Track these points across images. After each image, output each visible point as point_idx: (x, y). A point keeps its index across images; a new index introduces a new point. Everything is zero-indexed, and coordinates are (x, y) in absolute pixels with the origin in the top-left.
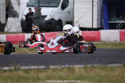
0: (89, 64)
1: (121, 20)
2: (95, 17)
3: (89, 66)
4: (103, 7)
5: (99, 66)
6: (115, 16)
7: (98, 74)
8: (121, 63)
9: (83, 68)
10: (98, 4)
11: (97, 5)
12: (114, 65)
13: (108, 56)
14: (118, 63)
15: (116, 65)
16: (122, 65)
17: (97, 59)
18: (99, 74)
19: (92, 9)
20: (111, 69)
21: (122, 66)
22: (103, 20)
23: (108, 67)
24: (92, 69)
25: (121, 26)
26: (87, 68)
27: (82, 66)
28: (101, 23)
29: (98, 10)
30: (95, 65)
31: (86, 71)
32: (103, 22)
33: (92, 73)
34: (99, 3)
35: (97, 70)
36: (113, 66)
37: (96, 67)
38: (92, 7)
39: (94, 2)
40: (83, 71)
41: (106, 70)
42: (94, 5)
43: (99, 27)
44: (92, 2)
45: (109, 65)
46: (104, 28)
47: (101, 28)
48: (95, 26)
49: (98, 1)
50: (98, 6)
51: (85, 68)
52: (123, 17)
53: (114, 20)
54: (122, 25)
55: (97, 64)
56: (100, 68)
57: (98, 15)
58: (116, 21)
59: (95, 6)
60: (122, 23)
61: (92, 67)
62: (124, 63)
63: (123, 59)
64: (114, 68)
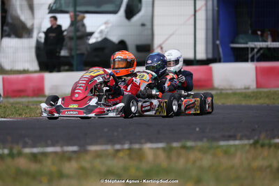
0: (177, 140)
1: (258, 41)
2: (201, 35)
3: (175, 145)
4: (218, 11)
5: (199, 144)
7: (194, 162)
8: (249, 139)
9: (164, 149)
11: (204, 8)
12: (231, 143)
14: (241, 139)
15: (237, 142)
16: (251, 141)
17: (198, 129)
18: (198, 164)
19: (193, 18)
20: (226, 152)
21: (251, 145)
22: (218, 42)
23: (219, 147)
24: (183, 151)
25: (259, 55)
26: (171, 149)
27: (161, 145)
28: (215, 47)
29: (207, 20)
30: (189, 144)
31: (169, 157)
32: (218, 45)
33: (182, 161)
34: (210, 3)
35: (193, 156)
36: (231, 145)
37: (191, 148)
38: (193, 12)
39: (198, 2)
40: (162, 155)
41: (214, 155)
42: (197, 8)
43: (210, 56)
44: (193, 2)
45: (222, 143)
46: (222, 60)
47: (215, 59)
48: (201, 55)
50: (207, 10)
51: (168, 151)
52: (262, 35)
53: (242, 41)
54: (262, 52)
55: (195, 140)
56: (201, 150)
57: (207, 30)
58: (247, 43)
59: (200, 9)
60: (261, 49)
61: (184, 147)
62: (256, 138)
63: (253, 130)
64: (233, 150)
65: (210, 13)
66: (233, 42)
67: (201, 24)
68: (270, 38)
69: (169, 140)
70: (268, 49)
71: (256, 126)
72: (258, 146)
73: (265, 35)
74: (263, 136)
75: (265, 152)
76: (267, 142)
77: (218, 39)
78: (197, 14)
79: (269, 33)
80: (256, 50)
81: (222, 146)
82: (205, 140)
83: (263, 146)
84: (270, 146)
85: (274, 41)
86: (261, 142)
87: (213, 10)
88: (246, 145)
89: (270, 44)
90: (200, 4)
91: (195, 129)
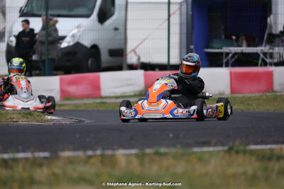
0: (150, 146)
1: (233, 46)
2: (175, 39)
3: (148, 151)
4: (192, 15)
5: (173, 150)
7: (167, 169)
8: (223, 145)
9: (137, 155)
10: (180, 9)
11: (178, 13)
12: (206, 149)
14: (216, 145)
15: (211, 149)
16: (226, 148)
17: (171, 135)
19: (167, 22)
20: (200, 159)
21: (225, 152)
22: (192, 47)
23: (193, 153)
24: (156, 158)
25: (233, 60)
26: (144, 155)
27: (134, 151)
29: (181, 24)
30: (163, 150)
31: (142, 164)
32: (192, 50)
34: (184, 7)
35: (166, 162)
36: (205, 152)
37: (165, 155)
38: (167, 17)
39: (172, 6)
40: (135, 162)
41: (188, 161)
42: (171, 12)
44: (167, 6)
45: (196, 150)
48: (175, 60)
49: (181, 4)
50: (181, 14)
51: (141, 157)
52: (237, 40)
53: (217, 46)
54: (236, 57)
55: (168, 146)
56: (174, 157)
57: (181, 34)
58: (221, 48)
59: (174, 13)
60: (236, 54)
61: (157, 153)
62: (231, 144)
63: (228, 136)
64: (206, 156)
65: (184, 17)
66: (207, 47)
67: (175, 29)
68: (245, 43)
69: (142, 146)
70: (243, 54)
71: (231, 133)
72: (233, 152)
73: (240, 39)
74: (238, 142)
75: (240, 158)
76: (241, 148)
77: (192, 44)
78: (171, 18)
79: (244, 37)
80: (230, 55)
81: (197, 152)
82: (179, 146)
83: (237, 152)
84: (245, 152)
85: (249, 45)
86: (235, 148)
87: (187, 14)
88: (220, 151)
89: (245, 49)
90: (174, 8)
91: (168, 135)
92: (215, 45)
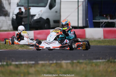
0: (76, 59)
1: (104, 19)
2: (81, 16)
3: (75, 61)
4: (88, 7)
5: (84, 61)
6: (99, 15)
7: (83, 69)
8: (105, 59)
9: (70, 63)
10: (83, 4)
11: (82, 5)
12: (98, 61)
13: (92, 53)
14: (102, 59)
15: (100, 61)
16: (106, 60)
17: (83, 55)
18: (85, 69)
19: (77, 9)
20: (96, 65)
21: (106, 62)
22: (87, 19)
23: (93, 62)
24: (78, 64)
25: (105, 25)
26: (73, 63)
27: (69, 61)
29: (83, 10)
30: (81, 61)
31: (72, 66)
32: (87, 21)
33: (78, 69)
34: (84, 3)
35: (83, 66)
36: (98, 62)
37: (82, 63)
38: (77, 7)
40: (70, 66)
41: (92, 66)
42: (79, 5)
43: (84, 25)
44: (77, 3)
45: (94, 61)
46: (89, 27)
47: (86, 27)
48: (81, 25)
49: (83, 2)
50: (83, 6)
52: (106, 17)
53: (98, 19)
54: (106, 23)
55: (83, 59)
56: (86, 64)
57: (83, 14)
58: (99, 20)
59: (80, 6)
60: (105, 22)
61: (78, 62)
62: (108, 59)
63: (106, 56)
64: (99, 64)
65: (84, 7)
66: (94, 19)
67: (81, 12)
68: (109, 18)
69: (72, 59)
71: (107, 54)
74: (111, 58)
75: (112, 65)
76: (113, 60)
77: (87, 18)
80: (103, 23)
82: (87, 59)
83: (111, 62)
84: (114, 62)
85: (111, 19)
86: (110, 61)
87: (86, 6)
88: (104, 62)
89: (109, 20)
90: (80, 4)
91: (82, 55)
92: (97, 19)
